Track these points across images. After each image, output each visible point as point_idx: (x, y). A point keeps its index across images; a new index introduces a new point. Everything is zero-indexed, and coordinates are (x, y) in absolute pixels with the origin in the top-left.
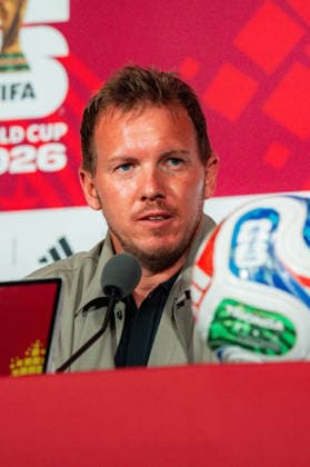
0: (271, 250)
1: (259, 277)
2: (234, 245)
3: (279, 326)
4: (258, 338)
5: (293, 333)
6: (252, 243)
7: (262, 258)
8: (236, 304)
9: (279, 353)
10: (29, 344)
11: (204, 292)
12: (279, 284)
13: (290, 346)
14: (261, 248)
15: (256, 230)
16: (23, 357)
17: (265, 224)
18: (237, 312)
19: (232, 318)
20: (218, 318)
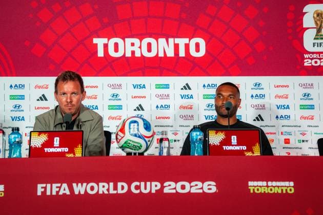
0: (138, 130)
1: (135, 135)
2: (130, 128)
3: (139, 145)
4: (135, 147)
5: (142, 146)
6: (134, 128)
7: (136, 132)
8: (131, 141)
9: (138, 150)
10: (78, 145)
11: (122, 138)
12: (139, 137)
13: (140, 149)
14: (136, 130)
15: (134, 125)
16: (77, 147)
17: (136, 124)
18: (131, 142)
19: (129, 143)
20: (125, 143)
